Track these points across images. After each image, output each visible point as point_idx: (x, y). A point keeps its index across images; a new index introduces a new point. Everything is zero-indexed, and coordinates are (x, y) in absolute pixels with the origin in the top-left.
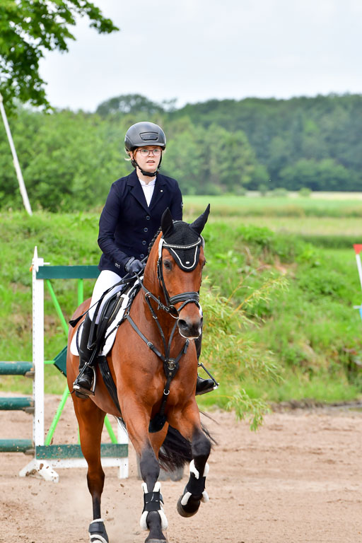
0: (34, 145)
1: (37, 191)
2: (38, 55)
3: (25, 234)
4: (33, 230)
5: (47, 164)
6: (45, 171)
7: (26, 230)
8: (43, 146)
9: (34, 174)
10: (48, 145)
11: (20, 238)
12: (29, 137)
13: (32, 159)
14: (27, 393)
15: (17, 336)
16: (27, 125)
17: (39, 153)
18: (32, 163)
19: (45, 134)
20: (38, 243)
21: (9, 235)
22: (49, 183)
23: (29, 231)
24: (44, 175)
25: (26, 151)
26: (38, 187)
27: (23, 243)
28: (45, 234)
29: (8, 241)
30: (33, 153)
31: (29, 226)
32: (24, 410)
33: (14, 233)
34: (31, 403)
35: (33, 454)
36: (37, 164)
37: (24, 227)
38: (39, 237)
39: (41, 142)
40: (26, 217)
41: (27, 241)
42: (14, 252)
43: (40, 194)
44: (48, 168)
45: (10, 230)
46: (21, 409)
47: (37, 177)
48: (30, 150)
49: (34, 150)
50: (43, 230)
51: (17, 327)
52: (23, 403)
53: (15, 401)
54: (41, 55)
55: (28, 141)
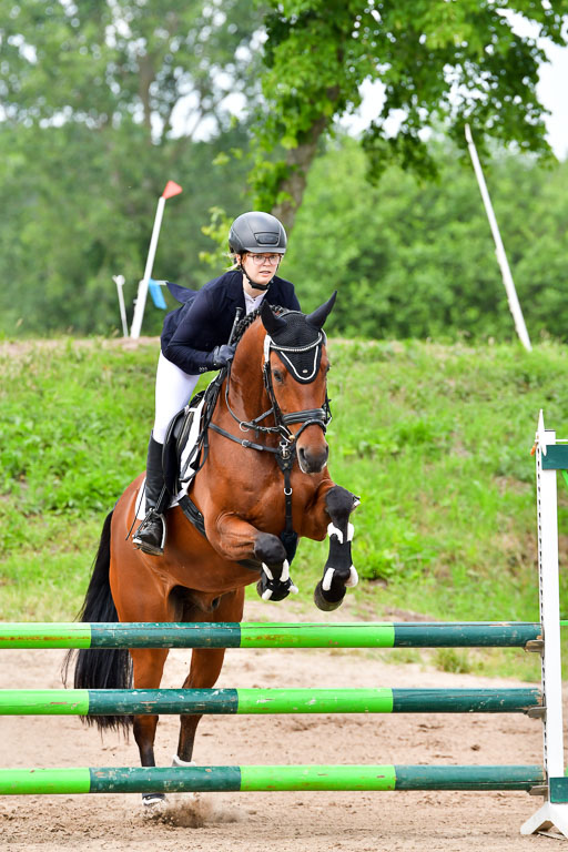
0: (532, 221)
1: (537, 304)
2: (538, 59)
3: (519, 385)
4: (533, 377)
5: (557, 253)
6: (554, 266)
7: (521, 379)
8: (549, 221)
9: (533, 273)
10: (558, 218)
11: (510, 394)
12: (523, 206)
13: (530, 246)
14: (529, 680)
15: (507, 574)
16: (518, 183)
17: (540, 234)
18: (529, 253)
19: (553, 199)
20: (544, 403)
21: (490, 389)
22: (561, 290)
23: (527, 381)
24: (550, 275)
25: (518, 232)
26: (539, 298)
27: (516, 402)
28: (557, 384)
29: (489, 400)
30: (531, 235)
31: (527, 371)
32: (526, 712)
33: (499, 383)
34: (539, 699)
35: (544, 793)
36: (538, 255)
37: (518, 373)
38: (545, 390)
39: (546, 214)
40: (521, 354)
41: (522, 397)
42: (500, 419)
43: (545, 310)
44: (559, 260)
45: (492, 379)
46: (520, 711)
47: (537, 280)
48: (525, 229)
49: (532, 229)
50: (553, 378)
51: (509, 557)
52: (524, 699)
53: (508, 694)
54: (544, 59)
55: (521, 213)
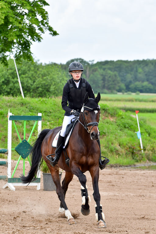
0: (37, 75)
1: (38, 91)
2: (30, 44)
3: (21, 105)
4: (24, 104)
5: (42, 81)
6: (41, 84)
7: (22, 104)
8: (40, 75)
9: (37, 85)
10: (42, 75)
11: (19, 106)
12: (36, 72)
13: (37, 80)
17: (39, 77)
18: (36, 81)
19: (41, 71)
20: (26, 108)
21: (16, 106)
22: (42, 88)
23: (23, 104)
24: (40, 85)
25: (34, 77)
26: (38, 89)
27: (20, 108)
28: (28, 105)
30: (37, 78)
31: (23, 102)
32: (4, 166)
33: (17, 105)
34: (7, 163)
35: (7, 181)
36: (38, 81)
37: (21, 103)
38: (26, 106)
39: (40, 74)
41: (22, 107)
43: (39, 92)
44: (42, 83)
45: (16, 104)
47: (38, 86)
48: (36, 76)
49: (37, 77)
50: (28, 104)
52: (4, 163)
